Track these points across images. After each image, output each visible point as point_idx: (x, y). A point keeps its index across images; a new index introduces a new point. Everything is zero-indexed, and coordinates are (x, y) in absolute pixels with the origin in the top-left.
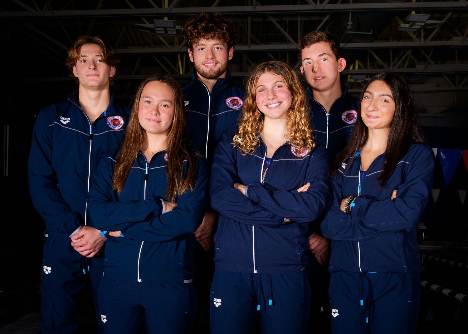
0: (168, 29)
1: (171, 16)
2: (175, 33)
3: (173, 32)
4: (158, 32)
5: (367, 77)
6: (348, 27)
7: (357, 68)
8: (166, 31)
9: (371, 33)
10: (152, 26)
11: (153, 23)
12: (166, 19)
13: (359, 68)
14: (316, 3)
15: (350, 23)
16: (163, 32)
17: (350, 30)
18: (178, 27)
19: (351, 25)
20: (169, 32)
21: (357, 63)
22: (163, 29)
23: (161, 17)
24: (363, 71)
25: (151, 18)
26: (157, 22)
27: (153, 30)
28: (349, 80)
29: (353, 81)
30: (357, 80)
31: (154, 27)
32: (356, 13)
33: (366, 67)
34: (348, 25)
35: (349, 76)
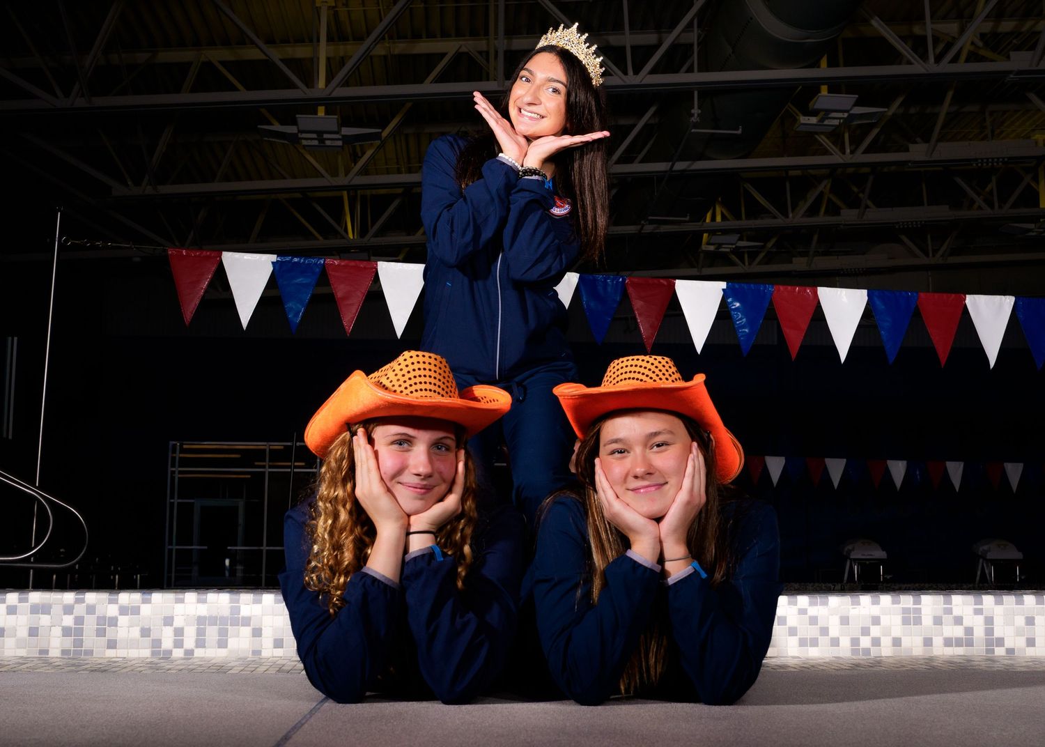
0: (325, 136)
1: (332, 105)
2: (340, 143)
3: (333, 141)
4: (304, 142)
5: (741, 239)
6: (694, 119)
7: (719, 219)
8: (322, 141)
9: (739, 132)
10: (291, 129)
11: (294, 122)
12: (321, 111)
13: (724, 218)
14: (626, 73)
15: (696, 111)
16: (316, 143)
17: (696, 126)
18: (346, 131)
19: (698, 115)
20: (328, 143)
21: (718, 210)
22: (314, 136)
23: (309, 107)
24: (733, 224)
25: (288, 113)
26: (304, 120)
27: (294, 139)
28: (704, 247)
29: (712, 248)
30: (720, 245)
31: (297, 132)
33: (738, 217)
34: (693, 115)
35: (705, 235)
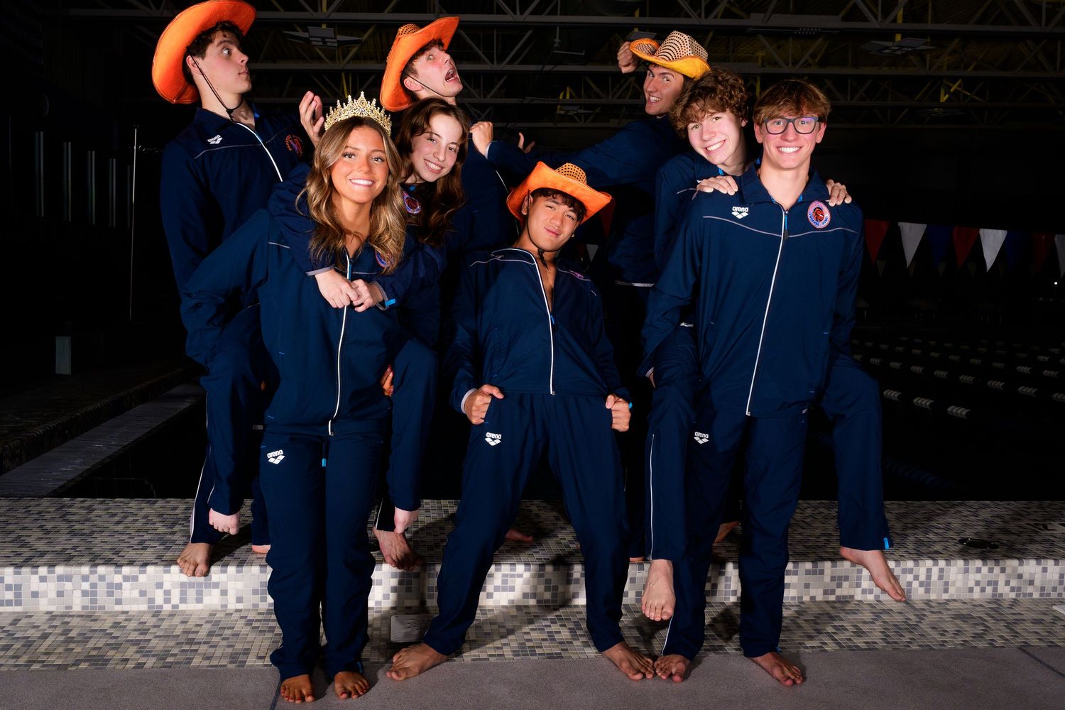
0: (327, 40)
1: (331, 24)
2: (336, 45)
3: (332, 43)
4: (314, 43)
5: (580, 109)
6: (555, 45)
7: (568, 97)
8: (325, 43)
9: (583, 54)
10: (306, 35)
11: (306, 31)
12: (324, 26)
13: (571, 96)
14: (515, 13)
15: (557, 40)
16: (321, 43)
17: (557, 49)
18: (340, 38)
19: (559, 43)
20: (329, 44)
21: (568, 90)
22: (320, 40)
23: (318, 23)
24: (576, 101)
25: (305, 25)
26: (313, 30)
27: (307, 40)
28: (558, 112)
29: (563, 112)
30: (568, 111)
31: (308, 36)
32: (565, 27)
33: (580, 97)
34: (555, 43)
35: (559, 107)
